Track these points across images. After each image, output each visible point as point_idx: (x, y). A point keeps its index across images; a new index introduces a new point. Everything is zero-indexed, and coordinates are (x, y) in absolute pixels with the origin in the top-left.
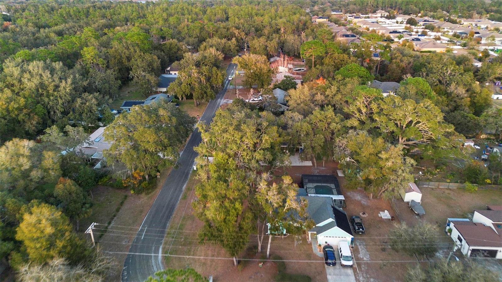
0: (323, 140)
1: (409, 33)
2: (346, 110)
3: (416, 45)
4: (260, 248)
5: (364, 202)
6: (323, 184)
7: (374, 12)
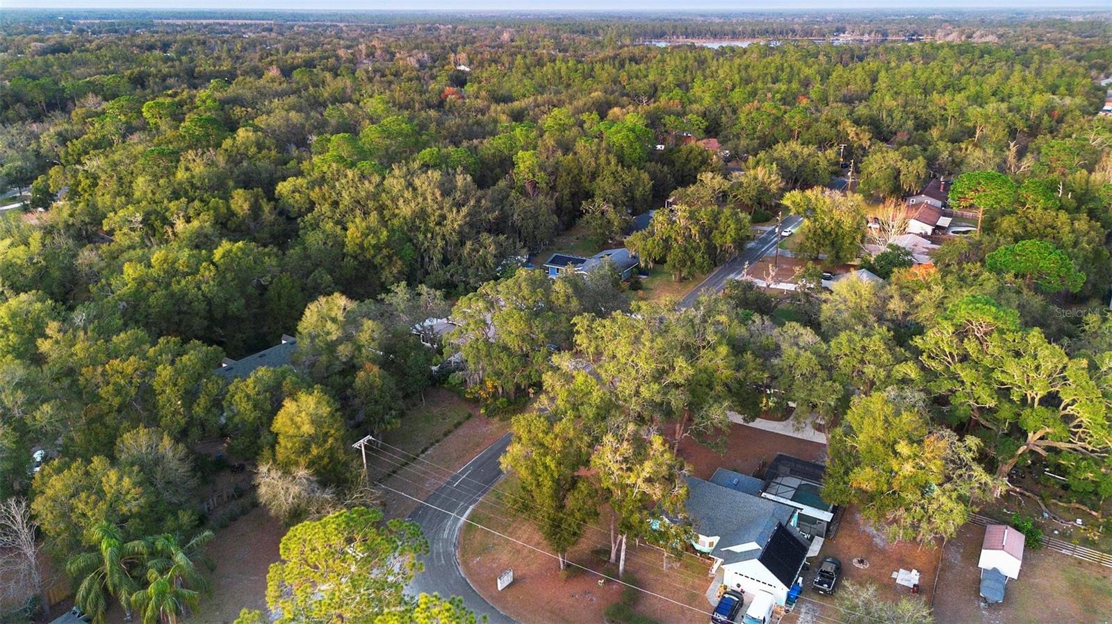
4: (613, 556)
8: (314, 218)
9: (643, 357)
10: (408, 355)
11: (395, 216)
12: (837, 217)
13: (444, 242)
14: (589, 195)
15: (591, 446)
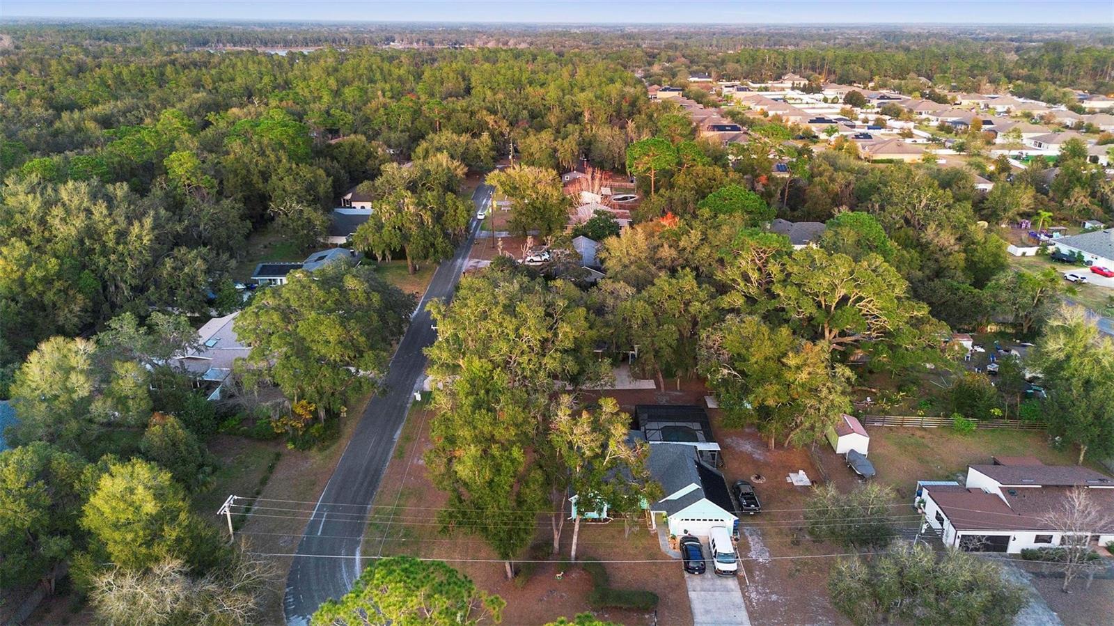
0: (676, 336)
1: (849, 123)
2: (719, 276)
3: (864, 148)
4: (556, 545)
5: (758, 455)
6: (678, 424)
7: (778, 78)
12: (542, 192)
13: (134, 263)
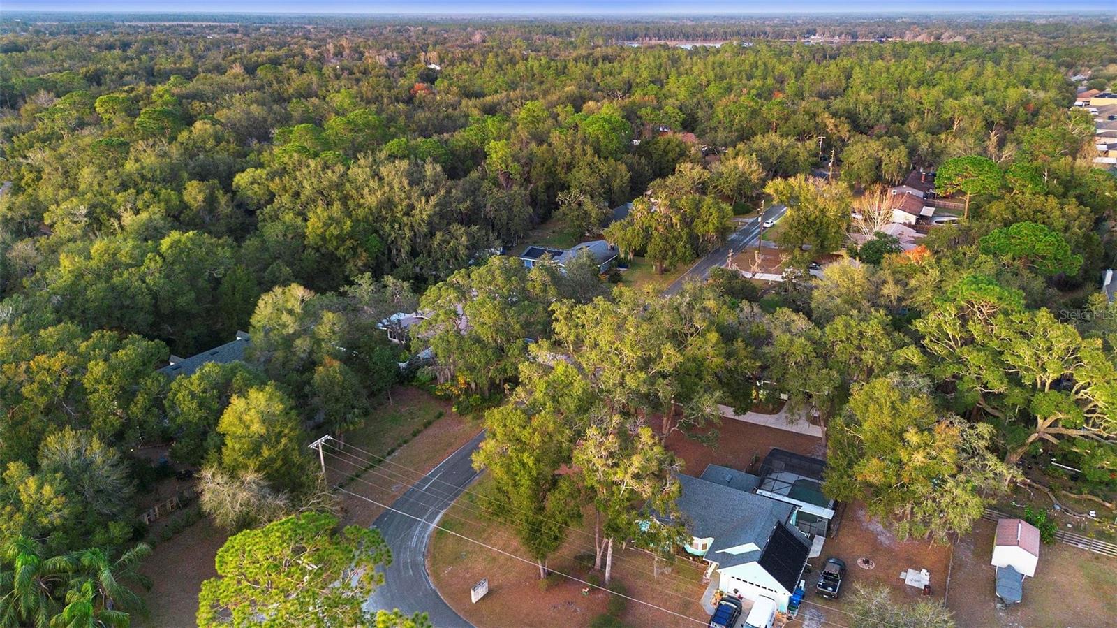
4: (598, 562)
5: (885, 538)
8: (274, 211)
9: (628, 345)
10: (372, 350)
11: (359, 206)
12: (821, 206)
13: (413, 233)
14: (565, 187)
15: (572, 441)
